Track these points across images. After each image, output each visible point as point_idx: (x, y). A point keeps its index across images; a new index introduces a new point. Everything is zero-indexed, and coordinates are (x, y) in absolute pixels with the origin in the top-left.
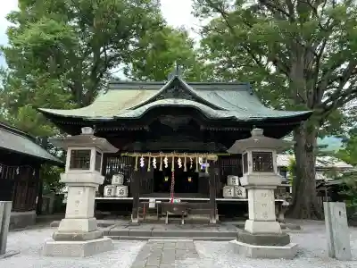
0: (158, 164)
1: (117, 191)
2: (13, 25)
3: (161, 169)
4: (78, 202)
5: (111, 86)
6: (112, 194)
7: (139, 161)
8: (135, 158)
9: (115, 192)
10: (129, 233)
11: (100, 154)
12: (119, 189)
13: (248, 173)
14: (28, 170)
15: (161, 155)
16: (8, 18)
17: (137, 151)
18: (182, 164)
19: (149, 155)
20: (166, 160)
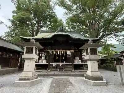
0: (56, 53)
1: (43, 61)
2: (14, 14)
3: (57, 55)
4: (28, 65)
5: (42, 32)
6: (42, 62)
7: (50, 52)
8: (49, 51)
9: (43, 62)
10: (47, 75)
11: (37, 49)
12: (44, 61)
13: (89, 55)
14: (16, 55)
15: (57, 50)
16: (12, 12)
17: (49, 49)
18: (64, 53)
19: (53, 50)
20: (58, 52)
